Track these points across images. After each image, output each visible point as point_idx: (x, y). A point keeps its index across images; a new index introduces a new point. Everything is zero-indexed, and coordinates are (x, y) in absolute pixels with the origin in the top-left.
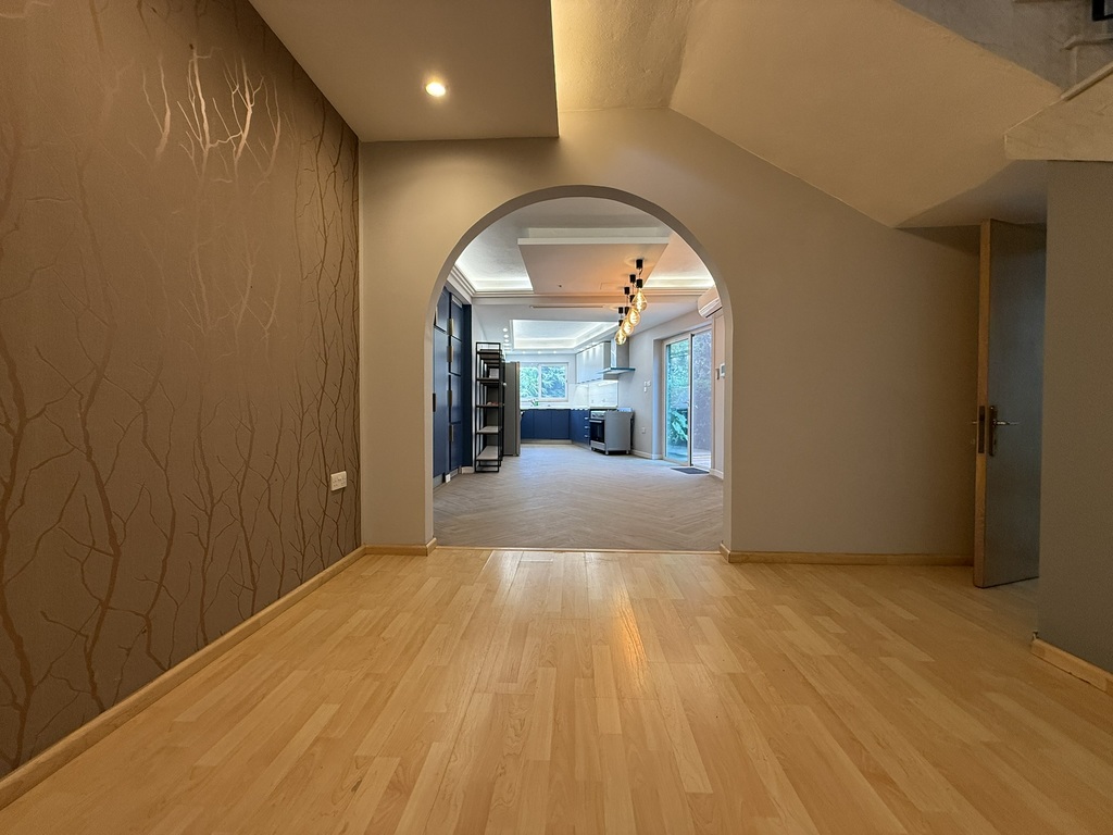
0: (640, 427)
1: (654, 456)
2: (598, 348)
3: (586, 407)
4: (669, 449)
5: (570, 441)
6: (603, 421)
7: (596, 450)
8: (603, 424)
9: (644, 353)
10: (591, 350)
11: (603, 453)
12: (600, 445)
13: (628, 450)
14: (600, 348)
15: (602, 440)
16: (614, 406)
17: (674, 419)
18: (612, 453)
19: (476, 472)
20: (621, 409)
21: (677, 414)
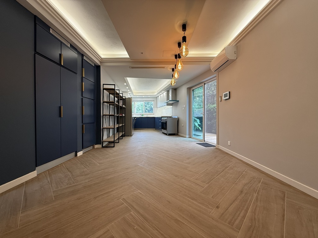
0: (181, 124)
1: (187, 136)
2: (164, 94)
3: (160, 116)
4: (193, 133)
5: (155, 129)
6: (166, 122)
7: (164, 133)
8: (166, 123)
9: (183, 93)
10: (162, 95)
11: (166, 134)
12: (165, 131)
13: (176, 134)
14: (165, 94)
15: (166, 129)
16: (171, 116)
17: (195, 120)
18: (170, 135)
19: (103, 147)
20: (174, 117)
21: (196, 119)
